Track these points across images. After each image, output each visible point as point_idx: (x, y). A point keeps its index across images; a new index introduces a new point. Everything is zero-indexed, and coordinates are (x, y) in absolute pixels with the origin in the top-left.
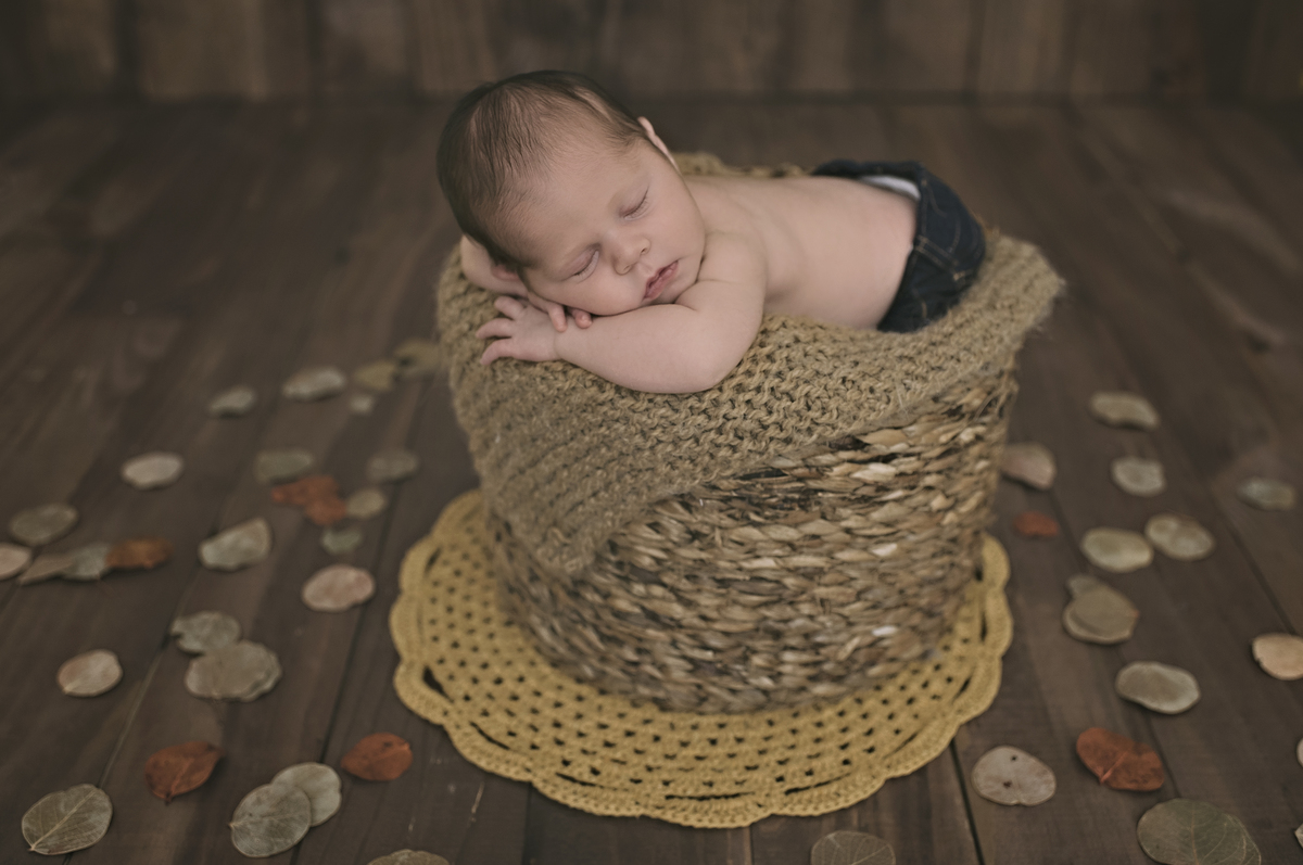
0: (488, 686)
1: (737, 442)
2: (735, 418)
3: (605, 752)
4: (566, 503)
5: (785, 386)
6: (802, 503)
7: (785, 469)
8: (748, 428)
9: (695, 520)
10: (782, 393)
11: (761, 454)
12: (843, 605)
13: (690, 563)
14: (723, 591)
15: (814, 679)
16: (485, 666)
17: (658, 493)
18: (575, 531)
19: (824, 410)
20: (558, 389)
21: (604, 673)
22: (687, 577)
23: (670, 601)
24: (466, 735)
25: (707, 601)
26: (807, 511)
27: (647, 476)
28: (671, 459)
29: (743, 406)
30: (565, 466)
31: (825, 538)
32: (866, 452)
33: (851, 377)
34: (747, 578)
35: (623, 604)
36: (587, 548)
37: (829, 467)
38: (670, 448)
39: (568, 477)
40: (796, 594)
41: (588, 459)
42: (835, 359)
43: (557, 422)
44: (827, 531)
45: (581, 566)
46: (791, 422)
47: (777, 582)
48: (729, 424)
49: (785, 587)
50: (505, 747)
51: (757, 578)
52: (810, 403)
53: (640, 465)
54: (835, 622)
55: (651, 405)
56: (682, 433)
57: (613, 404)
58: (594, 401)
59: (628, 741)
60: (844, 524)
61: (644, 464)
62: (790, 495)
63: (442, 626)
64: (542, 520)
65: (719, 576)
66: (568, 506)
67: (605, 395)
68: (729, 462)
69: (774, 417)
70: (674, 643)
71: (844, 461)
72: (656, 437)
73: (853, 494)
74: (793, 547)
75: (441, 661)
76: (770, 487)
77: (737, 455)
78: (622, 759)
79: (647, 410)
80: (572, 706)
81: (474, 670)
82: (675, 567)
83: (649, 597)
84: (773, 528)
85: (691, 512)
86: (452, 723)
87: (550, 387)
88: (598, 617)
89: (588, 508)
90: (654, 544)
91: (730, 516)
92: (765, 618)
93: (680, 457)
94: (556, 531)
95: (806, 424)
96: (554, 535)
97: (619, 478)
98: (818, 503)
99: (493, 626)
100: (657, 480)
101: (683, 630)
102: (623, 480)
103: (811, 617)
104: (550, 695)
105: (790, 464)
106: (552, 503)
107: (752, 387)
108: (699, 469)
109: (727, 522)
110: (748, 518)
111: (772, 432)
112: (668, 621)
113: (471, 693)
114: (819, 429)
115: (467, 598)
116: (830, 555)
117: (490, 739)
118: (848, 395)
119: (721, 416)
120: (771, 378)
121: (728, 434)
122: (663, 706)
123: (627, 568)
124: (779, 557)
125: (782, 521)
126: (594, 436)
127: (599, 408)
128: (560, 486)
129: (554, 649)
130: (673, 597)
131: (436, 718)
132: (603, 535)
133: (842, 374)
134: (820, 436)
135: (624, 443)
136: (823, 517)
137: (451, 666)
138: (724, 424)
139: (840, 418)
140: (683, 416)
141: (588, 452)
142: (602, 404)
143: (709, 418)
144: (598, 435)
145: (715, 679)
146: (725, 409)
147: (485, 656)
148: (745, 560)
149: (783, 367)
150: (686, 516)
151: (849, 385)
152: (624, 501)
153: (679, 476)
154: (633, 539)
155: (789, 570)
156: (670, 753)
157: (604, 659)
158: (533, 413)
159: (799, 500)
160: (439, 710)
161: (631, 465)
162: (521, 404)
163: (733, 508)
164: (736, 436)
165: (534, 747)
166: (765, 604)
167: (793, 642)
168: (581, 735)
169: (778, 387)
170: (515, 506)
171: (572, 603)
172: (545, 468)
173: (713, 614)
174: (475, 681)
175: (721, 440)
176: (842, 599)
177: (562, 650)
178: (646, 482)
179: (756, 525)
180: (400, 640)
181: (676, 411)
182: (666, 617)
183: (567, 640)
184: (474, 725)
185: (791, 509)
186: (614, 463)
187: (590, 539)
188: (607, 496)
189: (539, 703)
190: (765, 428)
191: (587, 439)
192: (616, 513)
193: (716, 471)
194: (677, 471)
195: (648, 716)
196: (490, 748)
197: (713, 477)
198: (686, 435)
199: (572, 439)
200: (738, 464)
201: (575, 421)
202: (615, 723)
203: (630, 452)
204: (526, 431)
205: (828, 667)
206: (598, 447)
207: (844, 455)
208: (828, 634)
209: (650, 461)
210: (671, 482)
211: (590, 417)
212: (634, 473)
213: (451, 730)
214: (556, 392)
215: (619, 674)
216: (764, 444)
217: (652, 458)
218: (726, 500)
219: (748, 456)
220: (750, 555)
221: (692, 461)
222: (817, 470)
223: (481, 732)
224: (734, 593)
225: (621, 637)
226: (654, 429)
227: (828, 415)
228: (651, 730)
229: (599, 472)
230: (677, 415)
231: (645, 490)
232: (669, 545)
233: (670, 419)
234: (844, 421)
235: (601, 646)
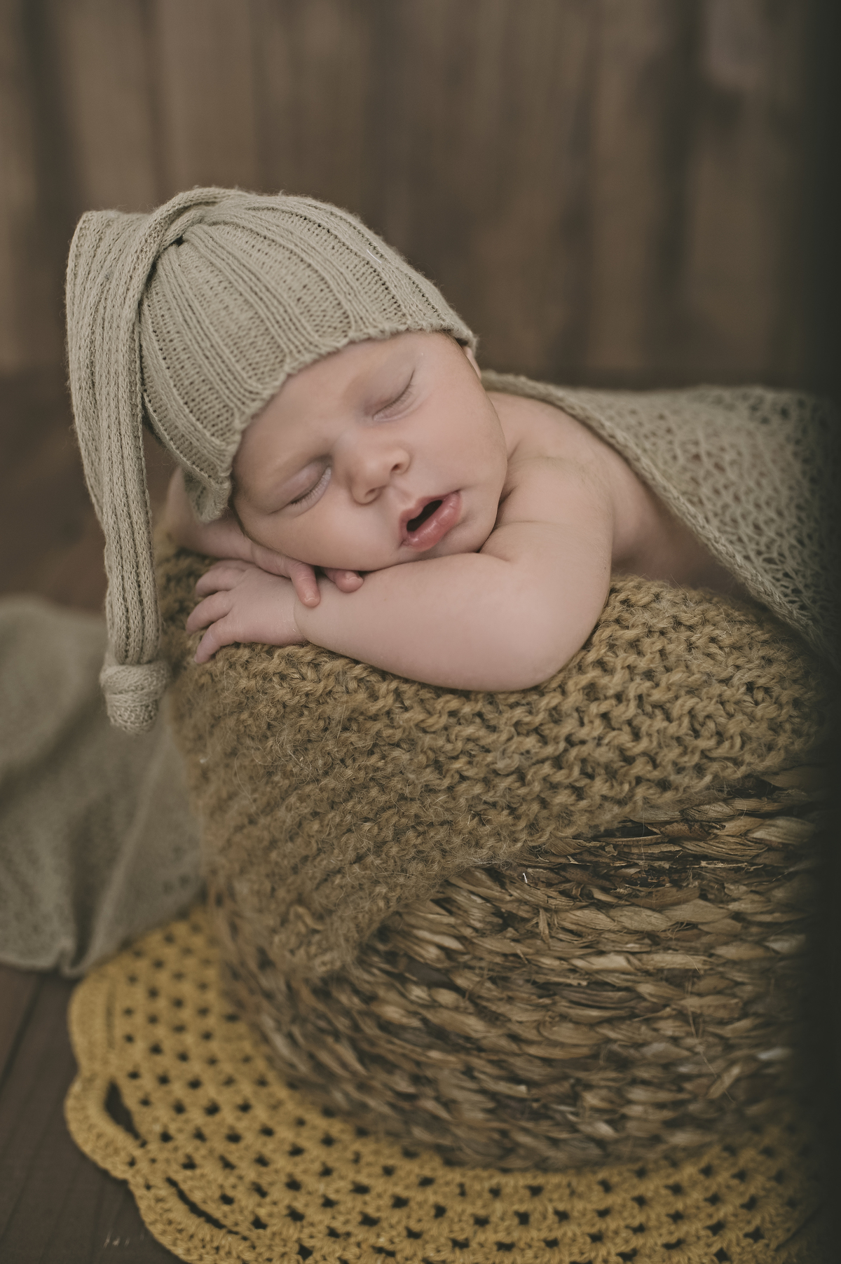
0: (196, 1117)
1: (583, 782)
2: (583, 742)
3: (361, 1233)
4: (313, 871)
5: (657, 695)
6: (676, 877)
7: (651, 824)
8: (603, 760)
9: (509, 898)
10: (655, 706)
11: (621, 803)
12: (722, 1023)
13: (498, 960)
14: (547, 1001)
15: (672, 1125)
16: (195, 1084)
17: (458, 861)
18: (330, 912)
19: (720, 736)
20: (307, 695)
21: (364, 1107)
22: (493, 980)
23: (465, 1012)
24: (159, 1200)
25: (521, 1016)
26: (680, 888)
27: (441, 833)
28: (481, 807)
29: (597, 722)
30: (315, 814)
31: (705, 928)
32: (775, 801)
33: (761, 682)
34: (584, 983)
35: (393, 1012)
36: (347, 940)
37: (720, 822)
38: (478, 789)
39: (320, 832)
40: (655, 1008)
41: (350, 804)
42: (736, 654)
43: (302, 747)
44: (709, 918)
45: (338, 964)
46: (671, 754)
47: (627, 989)
48: (574, 752)
49: (640, 997)
50: (216, 1224)
51: (597, 982)
52: (698, 727)
53: (430, 816)
54: (709, 1046)
55: (452, 720)
56: (500, 765)
57: (392, 720)
58: (362, 713)
59: (397, 1216)
60: (734, 906)
61: (437, 815)
62: (657, 864)
63: (139, 1019)
64: (282, 893)
65: (541, 979)
66: (319, 875)
67: (380, 703)
68: (570, 814)
69: (644, 744)
70: (469, 1072)
71: (742, 813)
72: (458, 772)
73: (753, 865)
74: (654, 940)
75: (134, 1075)
76: (626, 850)
77: (583, 804)
78: (390, 1247)
79: (446, 728)
80: (315, 1153)
81: (178, 1089)
82: (474, 963)
83: (434, 1005)
84: (628, 912)
85: (503, 886)
86: (140, 1180)
87: (294, 691)
88: (356, 1027)
89: (348, 879)
90: (443, 929)
91: (563, 893)
92: (609, 1040)
93: (494, 805)
94: (301, 910)
95: (692, 760)
96: (299, 917)
97: (398, 834)
98: (697, 876)
99: (212, 1022)
100: (457, 840)
101: (483, 1054)
102: (403, 839)
103: (675, 1040)
104: (286, 1134)
105: (662, 817)
106: (295, 870)
107: (611, 692)
108: (522, 824)
109: (560, 901)
110: (590, 896)
111: (640, 768)
112: (461, 1041)
113: (172, 1129)
114: (715, 767)
115: (179, 976)
116: (708, 952)
117: (194, 1209)
118: (759, 712)
119: (563, 737)
120: (638, 679)
121: (571, 768)
122: (450, 1159)
123: (403, 963)
124: (633, 954)
125: (642, 902)
126: (360, 769)
127: (369, 724)
128: (308, 844)
129: (292, 1066)
130: (471, 1009)
131: (119, 1170)
132: (371, 921)
133: (748, 677)
134: (716, 776)
135: (407, 782)
136: (703, 896)
137: (148, 1082)
138: (566, 750)
139: (747, 747)
140: (504, 737)
141: (350, 794)
142: (375, 718)
143: (544, 740)
144: (366, 767)
145: (529, 1125)
146: (569, 726)
147: (196, 1067)
148: (581, 957)
149: (657, 665)
150: (496, 892)
151: (760, 695)
152: (404, 871)
153: (490, 835)
154: (413, 921)
155: (647, 973)
156: (461, 1237)
157: (362, 1086)
158: (269, 734)
159: (670, 871)
160: (123, 1156)
161: (417, 816)
162: (250, 721)
163: (568, 881)
164: (584, 773)
165: (258, 1224)
166: (609, 1021)
167: (644, 1074)
168: (328, 1203)
169: (649, 695)
170: (243, 871)
171: (321, 1007)
172: (285, 816)
173: (531, 1034)
174: (179, 1109)
175: (559, 776)
176: (722, 1014)
177: (304, 1068)
178: (439, 843)
179: (601, 906)
180: (79, 1040)
181: (493, 729)
182: (459, 1035)
183: (312, 1057)
184: (172, 1182)
185: (659, 885)
186: (390, 812)
187: (352, 925)
188: (378, 862)
189: (268, 1147)
190: (629, 760)
191: (349, 773)
192: (392, 889)
193: (549, 829)
194: (488, 827)
195: (427, 1172)
196: (192, 1223)
197: (544, 839)
198: (507, 766)
199: (326, 774)
200: (584, 819)
201: (331, 746)
202: (379, 1185)
203: (416, 795)
204: (258, 761)
205: (693, 1108)
206: (365, 787)
207: (742, 804)
208: (697, 1063)
209: (448, 810)
210: (478, 845)
211: (354, 738)
212: (420, 829)
213: (139, 1192)
214: (304, 699)
215: (386, 1110)
216: (626, 787)
217: (451, 805)
218: (558, 869)
219: (601, 806)
220: (589, 950)
221: (512, 810)
222: (702, 826)
223: (182, 1196)
224: (563, 1006)
225: (391, 1057)
226: (456, 758)
227: (727, 744)
228: (432, 1196)
229: (367, 826)
230: (494, 737)
231: (436, 854)
232: (468, 932)
233: (482, 743)
234: (753, 752)
235: (358, 1067)
